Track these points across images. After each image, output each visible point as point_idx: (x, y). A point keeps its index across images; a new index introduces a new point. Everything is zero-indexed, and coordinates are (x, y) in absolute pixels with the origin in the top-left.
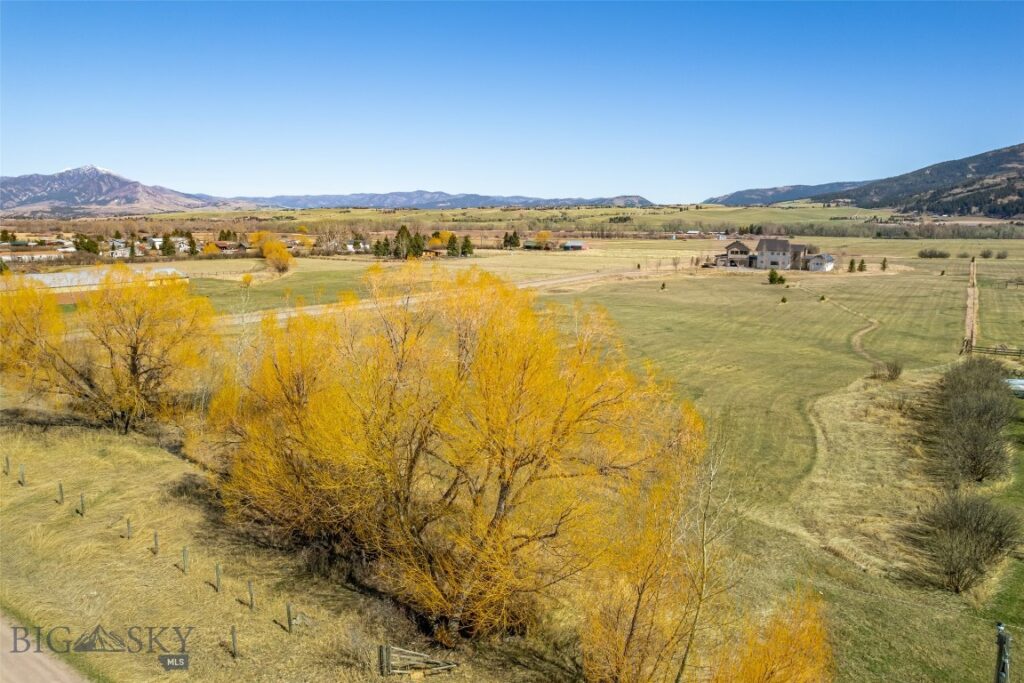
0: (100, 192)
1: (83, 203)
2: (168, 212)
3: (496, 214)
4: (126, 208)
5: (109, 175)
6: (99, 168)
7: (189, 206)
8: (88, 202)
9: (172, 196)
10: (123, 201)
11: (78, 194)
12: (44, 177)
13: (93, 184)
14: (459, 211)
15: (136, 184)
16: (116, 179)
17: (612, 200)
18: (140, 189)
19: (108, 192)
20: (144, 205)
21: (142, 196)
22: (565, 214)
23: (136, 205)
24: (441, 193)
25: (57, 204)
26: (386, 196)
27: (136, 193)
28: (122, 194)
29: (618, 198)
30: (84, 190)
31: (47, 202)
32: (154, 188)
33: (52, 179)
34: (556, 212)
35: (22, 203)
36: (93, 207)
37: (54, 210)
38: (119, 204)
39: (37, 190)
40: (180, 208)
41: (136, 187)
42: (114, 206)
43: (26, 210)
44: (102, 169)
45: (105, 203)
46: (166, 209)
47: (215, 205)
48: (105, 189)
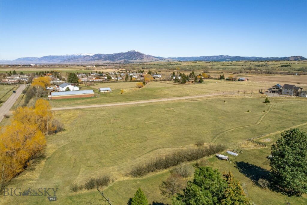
0: (135, 57)
1: (131, 59)
2: (150, 62)
3: (242, 63)
4: (140, 61)
5: (137, 52)
6: (135, 50)
7: (156, 60)
8: (132, 59)
9: (152, 57)
10: (140, 59)
11: (130, 57)
12: (123, 53)
13: (134, 55)
14: (230, 62)
15: (143, 54)
16: (139, 53)
17: (289, 58)
18: (144, 56)
19: (137, 56)
20: (145, 60)
21: (144, 57)
22: (266, 63)
23: (143, 60)
24: (228, 56)
25: (126, 60)
26: (210, 57)
27: (143, 57)
28: (140, 57)
29: (292, 57)
30: (131, 56)
31: (123, 59)
32: (148, 55)
33: (125, 53)
34: (264, 63)
35: (118, 60)
36: (133, 60)
37: (125, 61)
38: (139, 60)
39: (122, 56)
40: (153, 61)
41: (143, 55)
42: (138, 60)
43: (119, 61)
44: (136, 51)
45: (136, 59)
46: (150, 61)
47: (162, 60)
48: (136, 56)
